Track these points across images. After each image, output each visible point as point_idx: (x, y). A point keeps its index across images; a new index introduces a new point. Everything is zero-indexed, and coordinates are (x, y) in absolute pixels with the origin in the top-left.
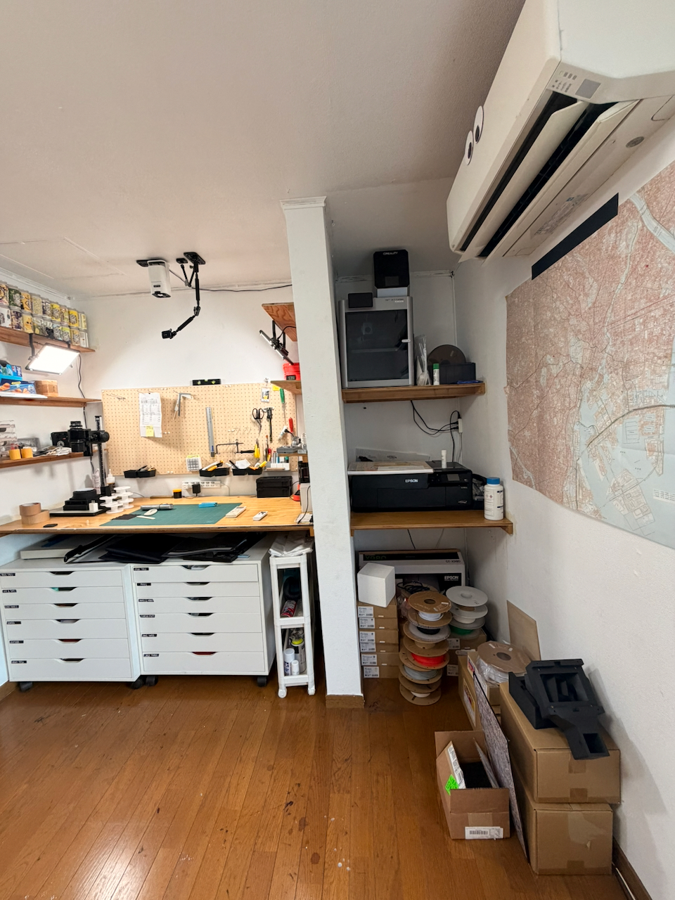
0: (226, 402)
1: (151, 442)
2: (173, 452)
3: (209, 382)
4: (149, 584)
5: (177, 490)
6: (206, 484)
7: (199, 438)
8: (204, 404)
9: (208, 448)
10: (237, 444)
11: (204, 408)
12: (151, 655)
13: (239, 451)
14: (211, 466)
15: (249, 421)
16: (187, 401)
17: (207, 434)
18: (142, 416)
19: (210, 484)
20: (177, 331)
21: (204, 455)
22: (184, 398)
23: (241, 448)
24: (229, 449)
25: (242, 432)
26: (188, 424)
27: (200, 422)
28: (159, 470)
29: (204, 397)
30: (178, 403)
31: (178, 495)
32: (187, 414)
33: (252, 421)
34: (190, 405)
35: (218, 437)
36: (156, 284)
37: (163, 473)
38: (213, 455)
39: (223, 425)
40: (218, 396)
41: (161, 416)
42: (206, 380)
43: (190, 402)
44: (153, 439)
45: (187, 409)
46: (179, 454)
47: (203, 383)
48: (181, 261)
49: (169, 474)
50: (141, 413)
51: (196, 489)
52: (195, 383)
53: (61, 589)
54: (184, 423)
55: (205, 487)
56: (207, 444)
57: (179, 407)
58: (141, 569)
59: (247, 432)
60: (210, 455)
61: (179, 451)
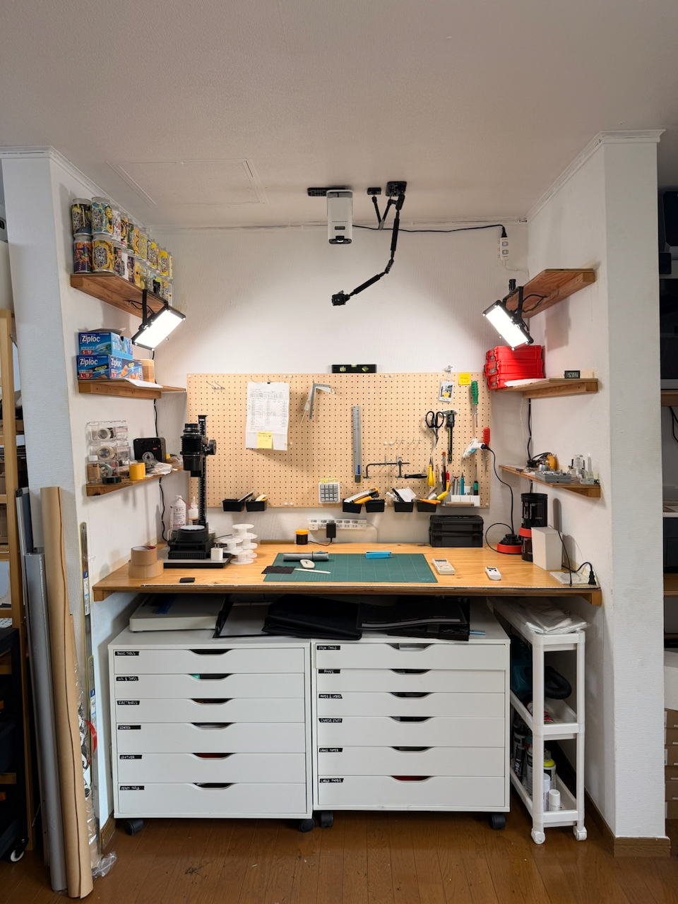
0: (383, 400)
1: (261, 457)
2: (294, 474)
3: (359, 369)
4: (337, 671)
5: (302, 532)
6: (345, 523)
7: (338, 453)
8: (349, 402)
9: (350, 469)
10: (400, 464)
11: (349, 407)
12: (331, 781)
13: (403, 474)
14: (360, 495)
15: (417, 429)
16: (322, 397)
17: (350, 447)
18: (249, 417)
19: (351, 524)
20: (352, 294)
21: (344, 480)
22: (319, 392)
23: (406, 470)
24: (383, 471)
25: (405, 446)
26: (321, 432)
27: (340, 430)
28: (273, 502)
29: (349, 391)
30: (309, 399)
31: (302, 540)
32: (321, 415)
33: (422, 430)
34: (329, 398)
35: (367, 452)
36: (339, 225)
37: (279, 506)
38: (358, 479)
39: (377, 435)
40: (372, 391)
41: (287, 419)
42: (354, 364)
43: (327, 398)
44: (268, 453)
45: (321, 408)
46: (305, 476)
47: (349, 369)
48: (374, 191)
49: (287, 507)
50: (249, 412)
51: (331, 530)
52: (336, 369)
53: (204, 677)
54: (316, 429)
55: (343, 528)
56: (350, 463)
57: (312, 405)
58: (328, 648)
59: (413, 446)
60: (353, 479)
61: (305, 471)
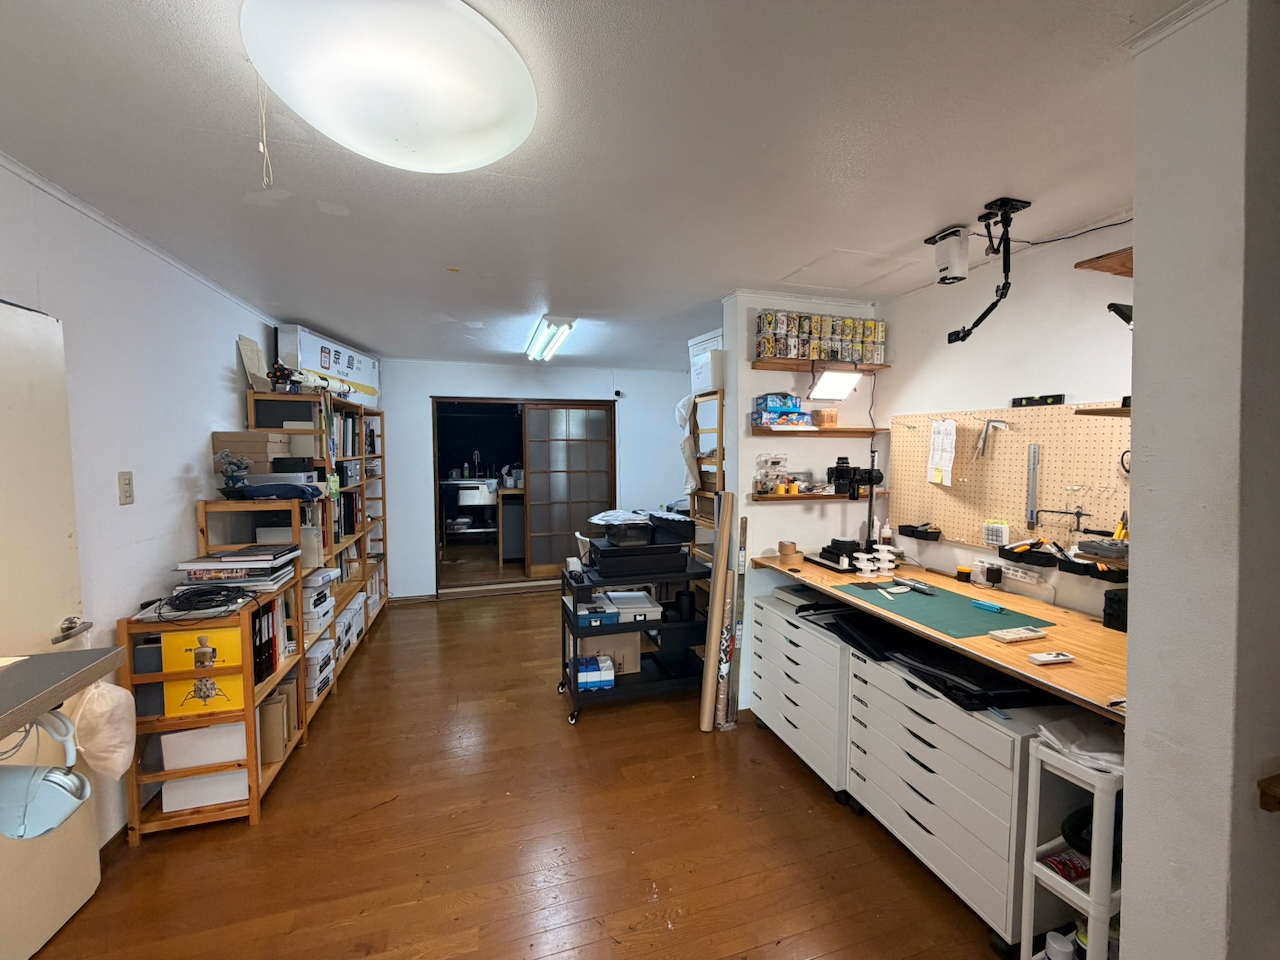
0: (1068, 436)
1: (940, 491)
2: (967, 511)
3: (1043, 401)
4: (866, 682)
5: (965, 568)
6: (1013, 572)
7: (1012, 495)
8: (1027, 438)
9: (1023, 513)
10: (1079, 515)
11: (1027, 443)
12: (858, 774)
13: (1082, 528)
14: (1023, 544)
15: (1114, 474)
16: (998, 433)
17: (1025, 489)
18: (931, 452)
19: (1020, 574)
20: (972, 328)
21: (1015, 524)
22: (995, 428)
23: (1085, 523)
24: (1063, 521)
25: (1094, 494)
26: (995, 471)
27: (1015, 469)
28: (947, 533)
29: (1028, 427)
30: (983, 436)
31: (964, 577)
32: (996, 453)
33: (1122, 475)
34: (1005, 435)
35: (1045, 497)
36: (943, 267)
37: (950, 539)
38: (1031, 526)
39: (1058, 477)
40: (1055, 425)
41: (953, 455)
42: (1037, 396)
43: (1003, 435)
44: (939, 486)
45: (997, 446)
46: (977, 514)
47: (1031, 402)
48: (984, 218)
49: (958, 542)
50: (932, 448)
51: (994, 576)
52: (1017, 403)
53: (791, 642)
54: (991, 467)
55: (1010, 576)
56: (1024, 507)
57: (985, 442)
58: (858, 658)
59: (1106, 495)
60: (1026, 525)
61: (977, 510)
